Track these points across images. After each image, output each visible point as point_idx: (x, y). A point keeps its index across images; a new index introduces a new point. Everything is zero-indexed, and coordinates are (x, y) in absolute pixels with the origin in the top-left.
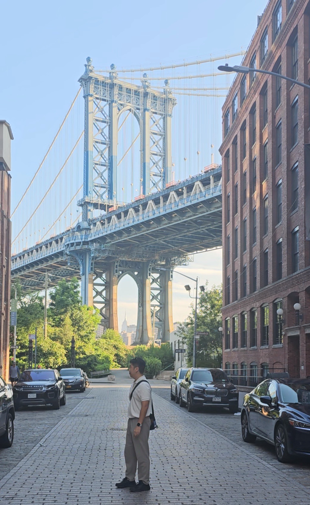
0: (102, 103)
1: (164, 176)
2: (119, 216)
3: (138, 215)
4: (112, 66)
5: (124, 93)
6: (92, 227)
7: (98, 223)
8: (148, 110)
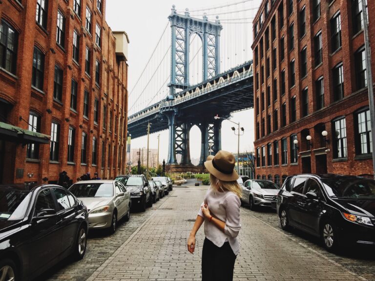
0: (181, 30)
1: (216, 69)
2: (190, 92)
3: (201, 91)
4: (187, 10)
5: (193, 24)
6: (175, 98)
7: (179, 96)
8: (207, 33)
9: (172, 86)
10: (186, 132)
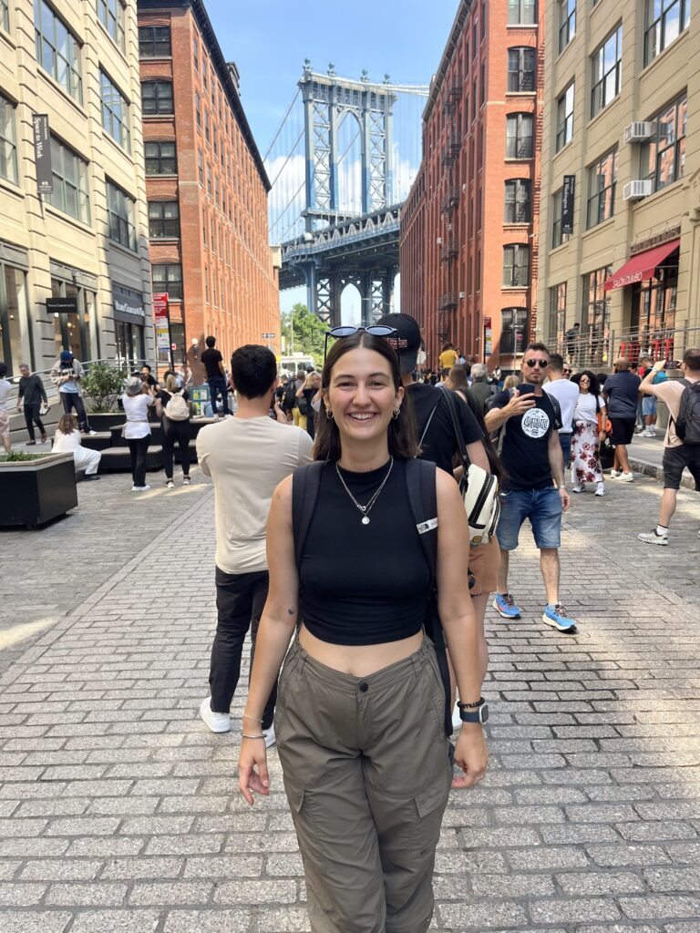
0: (322, 107)
2: (341, 231)
3: (358, 233)
5: (343, 94)
6: (315, 239)
8: (368, 110)
9: (309, 217)
10: (335, 296)
